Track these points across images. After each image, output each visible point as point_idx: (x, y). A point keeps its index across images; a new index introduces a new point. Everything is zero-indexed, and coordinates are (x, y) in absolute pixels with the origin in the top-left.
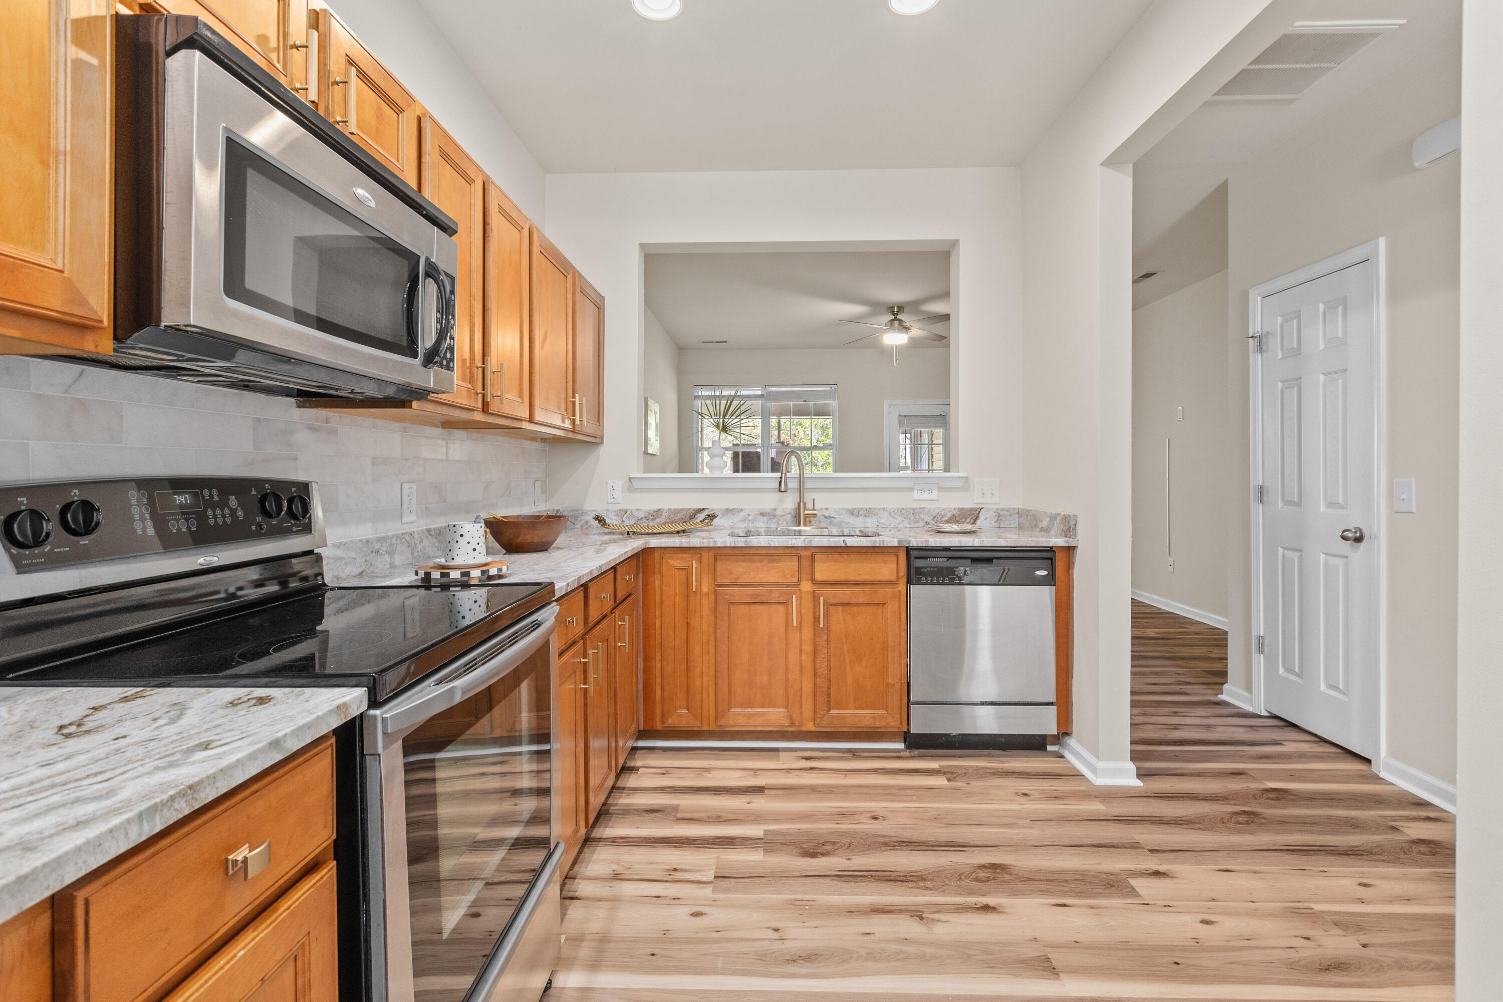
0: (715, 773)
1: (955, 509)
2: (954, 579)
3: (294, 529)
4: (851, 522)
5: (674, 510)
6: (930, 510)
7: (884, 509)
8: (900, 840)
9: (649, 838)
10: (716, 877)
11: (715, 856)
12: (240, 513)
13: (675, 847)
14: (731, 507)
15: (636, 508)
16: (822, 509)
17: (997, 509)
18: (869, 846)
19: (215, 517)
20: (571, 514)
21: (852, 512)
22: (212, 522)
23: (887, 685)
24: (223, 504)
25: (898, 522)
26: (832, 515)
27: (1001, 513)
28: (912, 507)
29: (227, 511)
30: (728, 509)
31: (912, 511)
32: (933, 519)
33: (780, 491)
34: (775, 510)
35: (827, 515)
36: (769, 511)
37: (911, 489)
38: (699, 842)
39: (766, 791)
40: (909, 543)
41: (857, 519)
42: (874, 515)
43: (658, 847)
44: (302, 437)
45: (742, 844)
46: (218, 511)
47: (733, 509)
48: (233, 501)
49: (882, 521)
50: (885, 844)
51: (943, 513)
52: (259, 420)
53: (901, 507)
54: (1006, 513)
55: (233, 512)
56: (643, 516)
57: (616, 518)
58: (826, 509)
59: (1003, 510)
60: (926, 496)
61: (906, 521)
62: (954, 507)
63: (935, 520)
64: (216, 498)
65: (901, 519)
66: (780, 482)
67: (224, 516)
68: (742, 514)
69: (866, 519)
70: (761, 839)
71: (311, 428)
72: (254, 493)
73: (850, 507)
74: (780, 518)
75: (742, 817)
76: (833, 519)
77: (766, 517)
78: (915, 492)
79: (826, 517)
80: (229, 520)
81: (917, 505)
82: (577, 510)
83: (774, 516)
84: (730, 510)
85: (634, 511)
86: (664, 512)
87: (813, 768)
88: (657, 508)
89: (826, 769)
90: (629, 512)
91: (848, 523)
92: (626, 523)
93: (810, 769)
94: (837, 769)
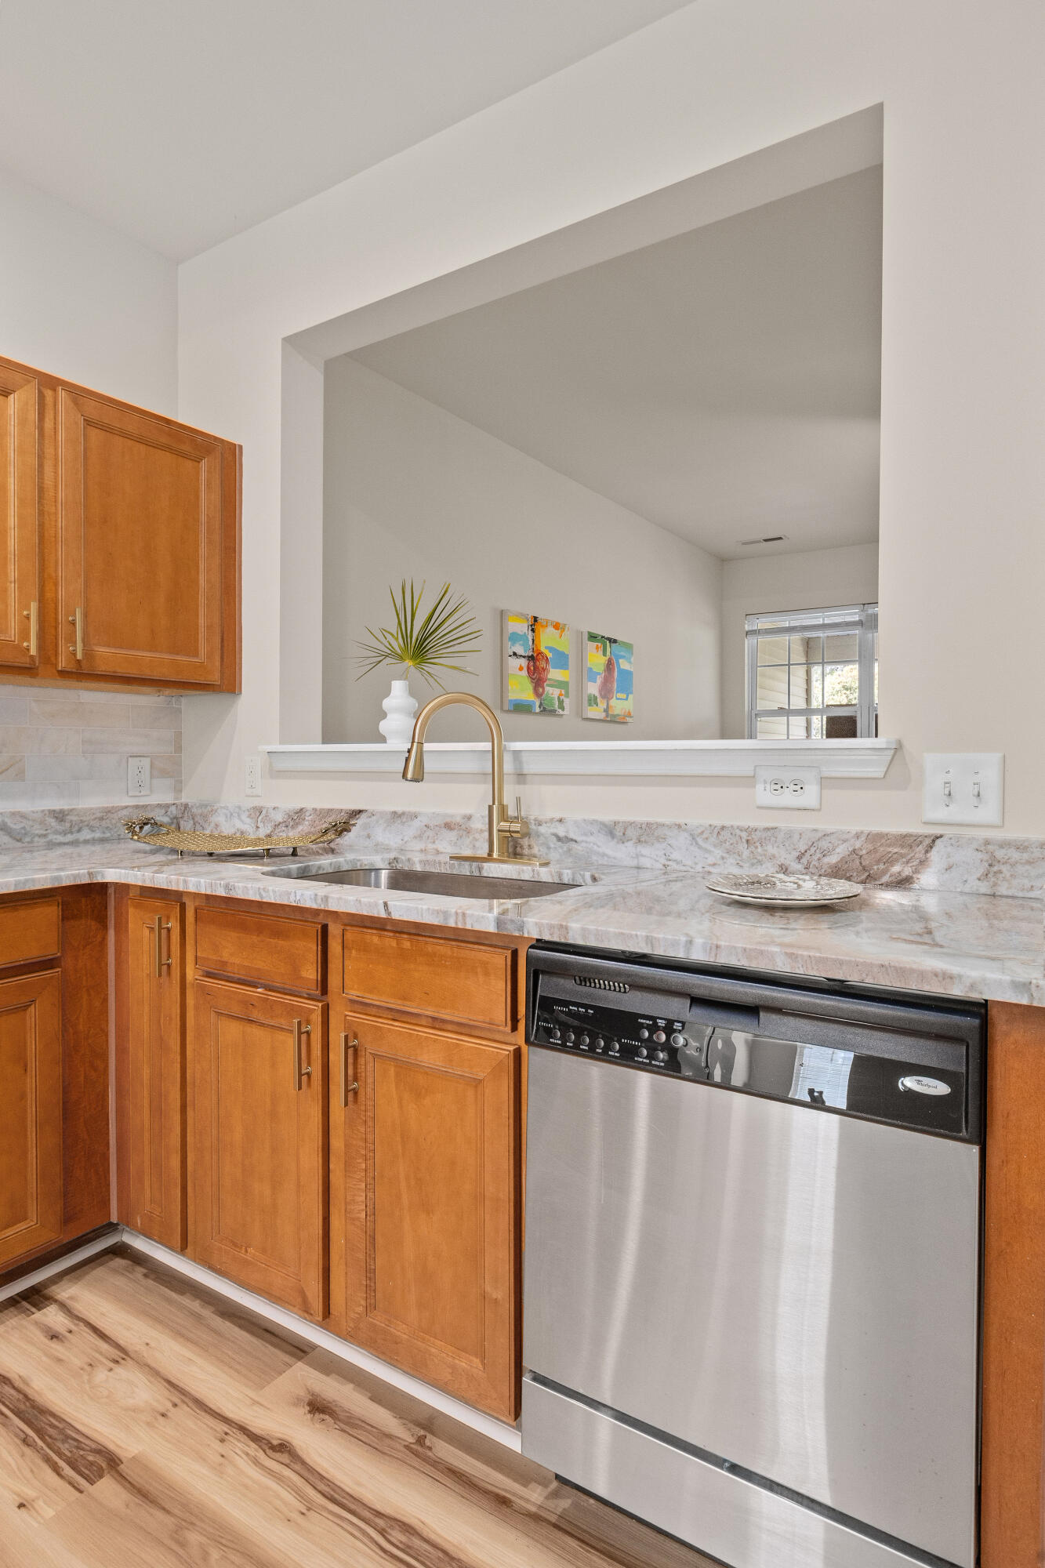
1: (858, 836)
2: (635, 1052)
4: (609, 852)
6: (789, 835)
7: (679, 826)
14: (399, 809)
15: (274, 805)
16: (552, 820)
17: (987, 842)
20: (200, 811)
21: (610, 830)
23: (484, 1296)
25: (711, 860)
26: (572, 835)
27: (1000, 854)
28: (744, 823)
30: (395, 813)
31: (744, 835)
32: (799, 858)
34: (469, 818)
35: (562, 834)
36: (458, 819)
37: (750, 781)
40: (521, 928)
41: (621, 846)
42: (658, 839)
47: (403, 814)
49: (676, 855)
51: (824, 844)
53: (718, 823)
54: (1015, 855)
56: (281, 820)
57: (248, 820)
58: (561, 821)
59: (1004, 844)
60: (787, 798)
61: (731, 860)
62: (855, 828)
63: (804, 860)
65: (718, 852)
66: (407, 760)
68: (417, 823)
69: (640, 848)
73: (608, 818)
74: (477, 836)
76: (573, 845)
77: (454, 833)
78: (760, 787)
79: (559, 839)
81: (761, 822)
82: (206, 806)
83: (468, 831)
84: (396, 816)
85: (271, 811)
86: (307, 814)
87: (282, 1448)
88: (298, 806)
89: (303, 1463)
90: (264, 812)
91: (604, 855)
92: (260, 830)
93: (273, 1448)
94: (322, 1477)
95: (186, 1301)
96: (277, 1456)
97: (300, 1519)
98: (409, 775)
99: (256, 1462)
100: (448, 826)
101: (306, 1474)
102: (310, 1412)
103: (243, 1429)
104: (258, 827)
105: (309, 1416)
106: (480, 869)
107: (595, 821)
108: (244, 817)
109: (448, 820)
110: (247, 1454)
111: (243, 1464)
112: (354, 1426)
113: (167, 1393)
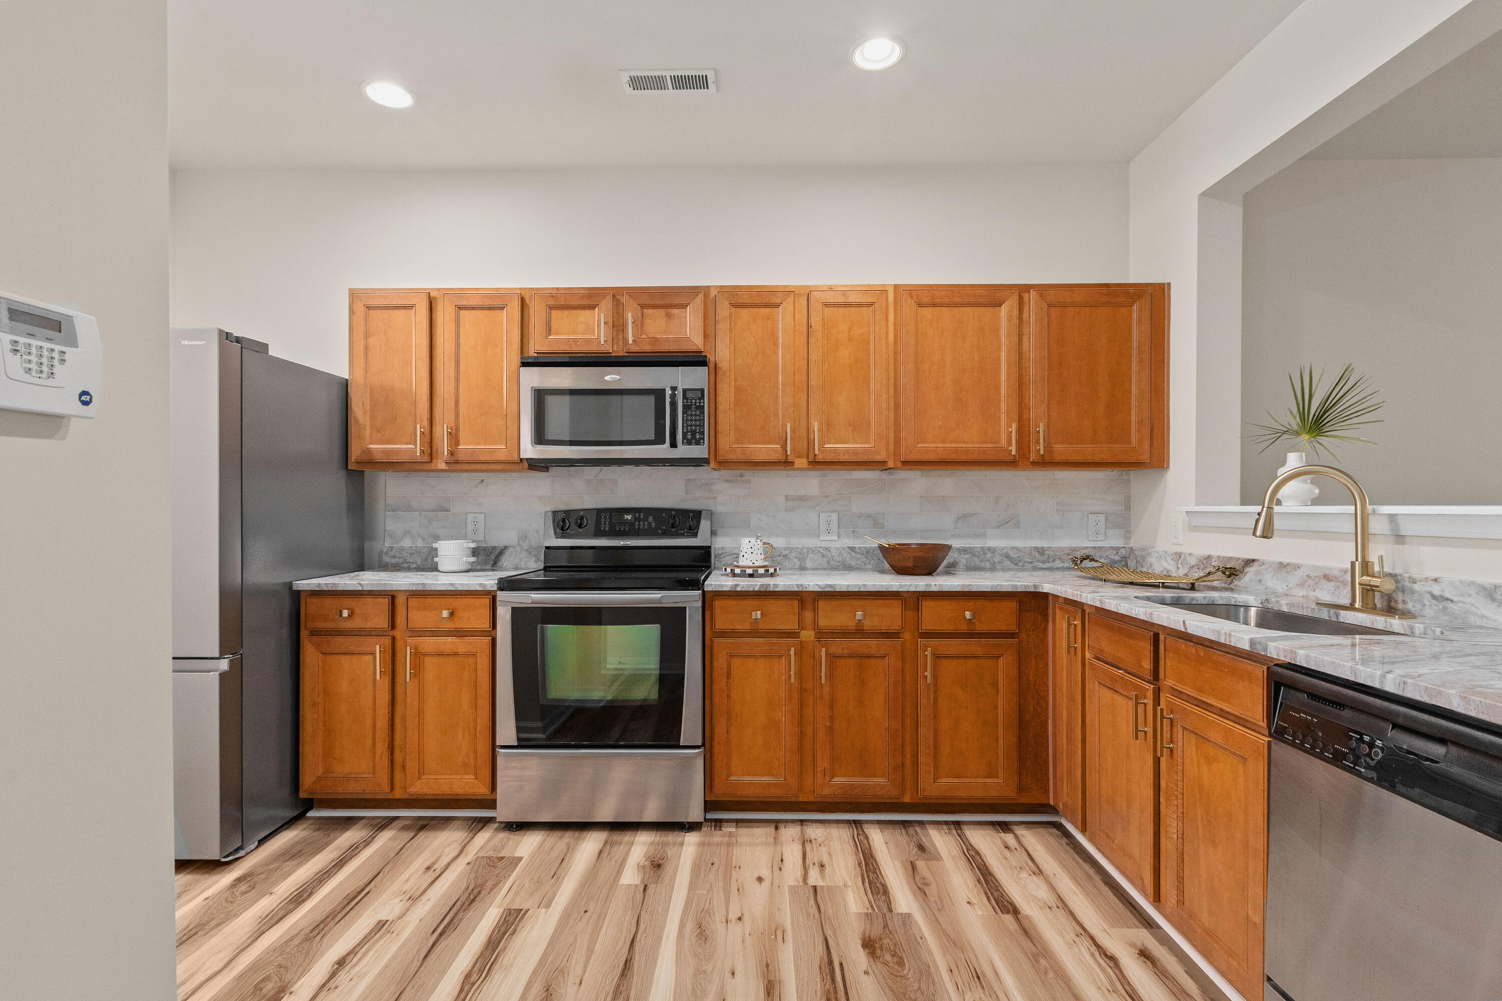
2: (1344, 756)
3: (686, 534)
4: (1486, 613)
5: (1224, 557)
12: (653, 525)
14: (1285, 560)
15: (1190, 552)
16: (1426, 579)
19: (639, 525)
20: (1141, 553)
21: (1491, 593)
22: (637, 527)
24: (646, 519)
26: (1447, 595)
29: (646, 523)
30: (1281, 563)
35: (1437, 593)
36: (1336, 573)
41: (1500, 608)
44: (720, 486)
46: (641, 523)
47: (1288, 564)
48: (651, 519)
52: (689, 480)
55: (650, 524)
56: (1194, 564)
57: (1172, 562)
58: (1435, 580)
64: (642, 517)
67: (644, 525)
68: (1300, 574)
71: (727, 481)
72: (664, 515)
76: (1449, 604)
77: (1332, 584)
79: (1434, 597)
80: (646, 527)
82: (1145, 550)
84: (1282, 566)
85: (1187, 556)
86: (1213, 560)
87: (1112, 959)
88: (1206, 553)
89: (1121, 972)
90: (1183, 556)
91: (1483, 617)
92: (1180, 570)
93: (1106, 955)
94: (1129, 984)
95: (1086, 867)
96: (1107, 960)
97: (1106, 993)
98: (1258, 533)
99: (1092, 955)
100: (1327, 577)
101: (1120, 977)
102: (1138, 954)
103: (1092, 939)
104: (1178, 568)
105: (1137, 955)
106: (1337, 616)
107: (1472, 584)
108: (1169, 559)
109: (1327, 572)
110: (1089, 949)
111: (1085, 951)
112: (1166, 977)
113: (1056, 900)
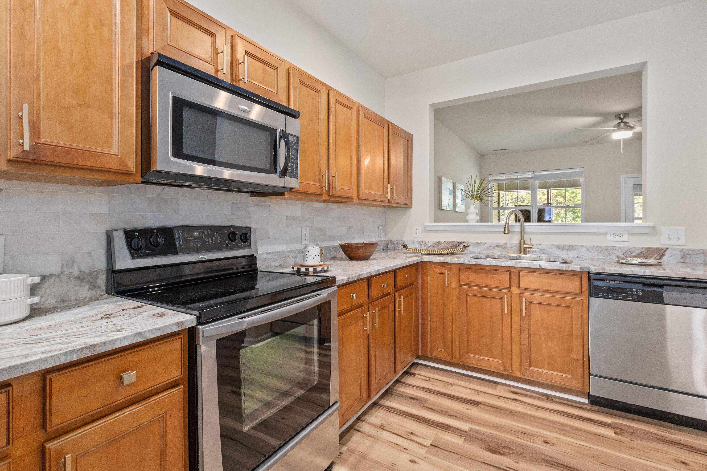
0: (455, 387)
1: (642, 248)
2: (627, 297)
3: (243, 246)
4: (557, 253)
5: (448, 242)
6: (620, 248)
7: (583, 246)
8: (559, 462)
9: (406, 412)
10: (431, 445)
11: (436, 433)
12: (219, 240)
13: (417, 421)
14: (479, 241)
15: (428, 240)
16: (537, 244)
17: (683, 249)
18: (535, 459)
19: (209, 241)
20: (397, 242)
21: (559, 247)
22: (207, 243)
23: (573, 359)
24: (212, 235)
25: (594, 255)
26: (544, 249)
27: (687, 252)
28: (605, 245)
29: (214, 239)
31: (605, 248)
32: (623, 254)
33: (504, 233)
34: (506, 244)
35: (540, 248)
36: (502, 244)
37: (606, 234)
38: (430, 423)
39: (480, 406)
40: (590, 269)
41: (562, 251)
42: (575, 249)
43: (408, 418)
44: (253, 209)
45: (453, 431)
46: (210, 239)
47: (481, 243)
48: (217, 235)
49: (581, 254)
50: (547, 461)
51: (632, 250)
52: (234, 203)
53: (596, 245)
54: (691, 253)
55: (216, 239)
56: (431, 245)
57: (418, 245)
59: (687, 250)
60: (618, 238)
61: (601, 255)
62: (641, 246)
63: (625, 255)
64: (209, 234)
65: (596, 253)
66: (505, 228)
67: (212, 240)
68: (486, 245)
69: (569, 252)
70: (466, 432)
71: (257, 205)
72: (226, 231)
73: (557, 244)
74: (509, 249)
75: (460, 416)
76: (545, 251)
77: (500, 248)
78: (608, 236)
80: (214, 242)
81: (611, 244)
82: (400, 241)
83: (506, 248)
84: (477, 243)
85: (427, 242)
86: (442, 243)
87: (516, 400)
88: (438, 240)
90: (424, 242)
91: (556, 254)
92: (423, 248)
94: (532, 404)
98: (506, 232)
100: (498, 246)
101: (528, 404)
103: (502, 397)
104: (421, 247)
107: (553, 245)
108: (416, 244)
109: (498, 245)
111: (510, 402)
113: (472, 391)
